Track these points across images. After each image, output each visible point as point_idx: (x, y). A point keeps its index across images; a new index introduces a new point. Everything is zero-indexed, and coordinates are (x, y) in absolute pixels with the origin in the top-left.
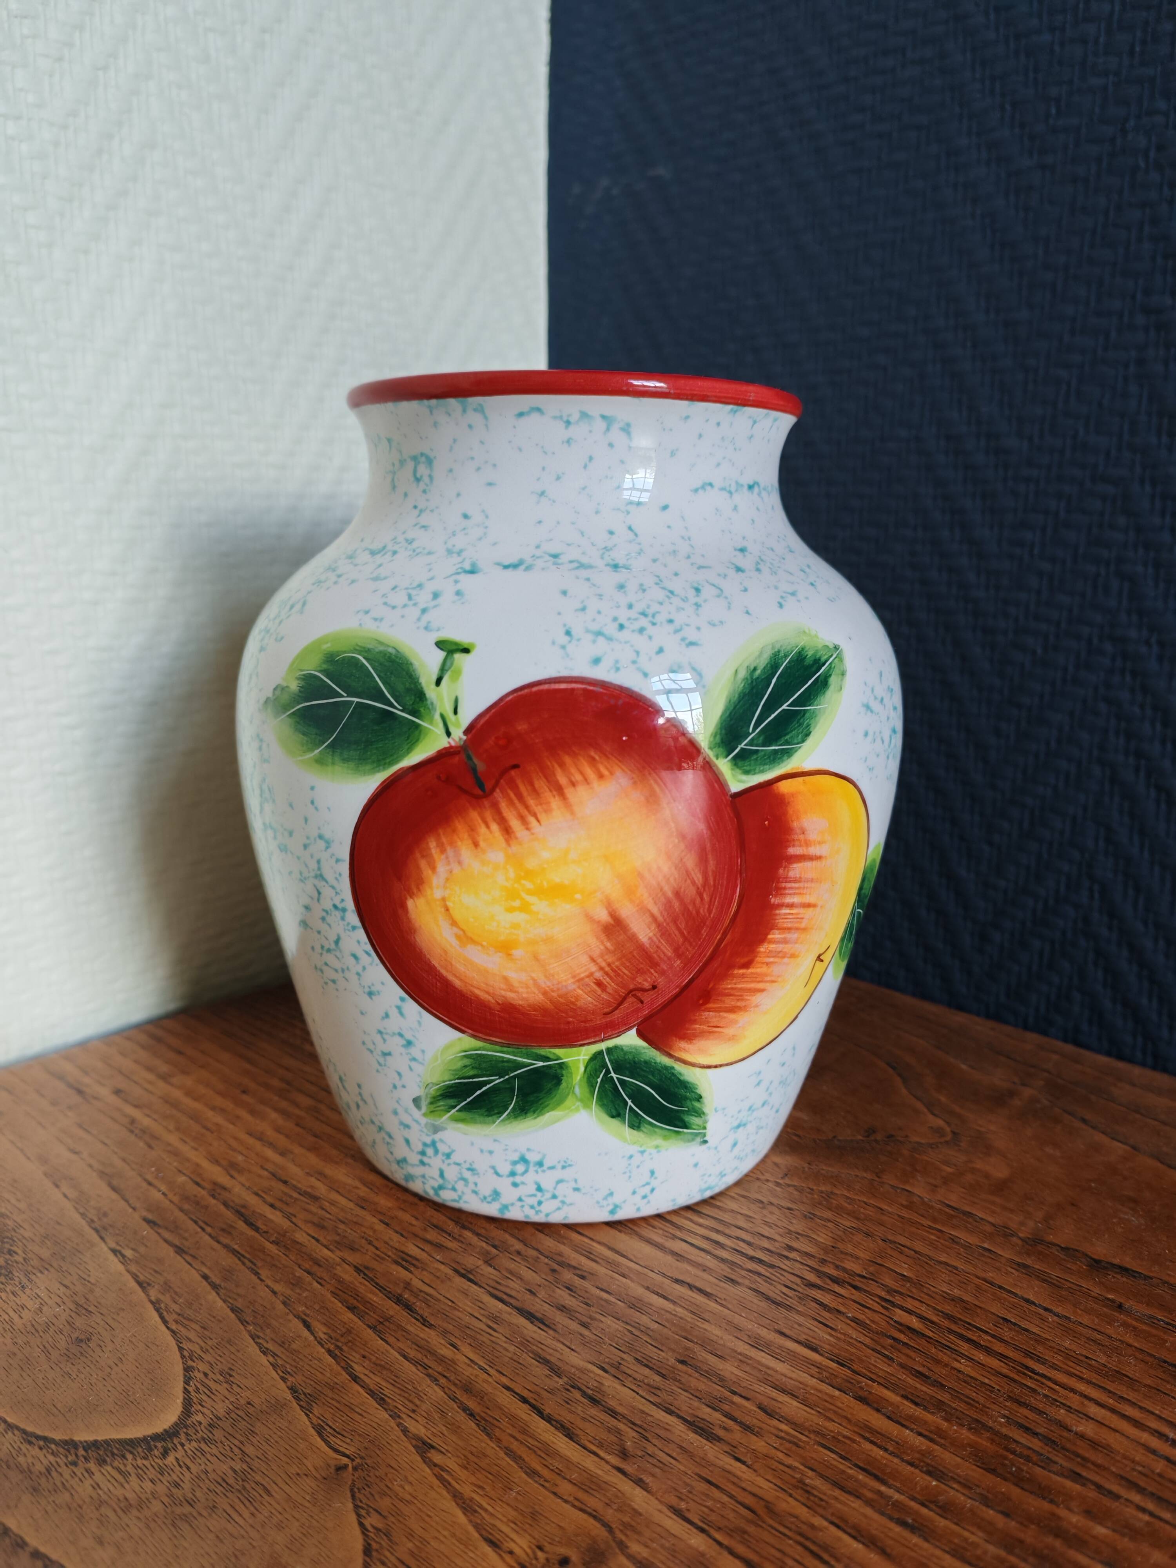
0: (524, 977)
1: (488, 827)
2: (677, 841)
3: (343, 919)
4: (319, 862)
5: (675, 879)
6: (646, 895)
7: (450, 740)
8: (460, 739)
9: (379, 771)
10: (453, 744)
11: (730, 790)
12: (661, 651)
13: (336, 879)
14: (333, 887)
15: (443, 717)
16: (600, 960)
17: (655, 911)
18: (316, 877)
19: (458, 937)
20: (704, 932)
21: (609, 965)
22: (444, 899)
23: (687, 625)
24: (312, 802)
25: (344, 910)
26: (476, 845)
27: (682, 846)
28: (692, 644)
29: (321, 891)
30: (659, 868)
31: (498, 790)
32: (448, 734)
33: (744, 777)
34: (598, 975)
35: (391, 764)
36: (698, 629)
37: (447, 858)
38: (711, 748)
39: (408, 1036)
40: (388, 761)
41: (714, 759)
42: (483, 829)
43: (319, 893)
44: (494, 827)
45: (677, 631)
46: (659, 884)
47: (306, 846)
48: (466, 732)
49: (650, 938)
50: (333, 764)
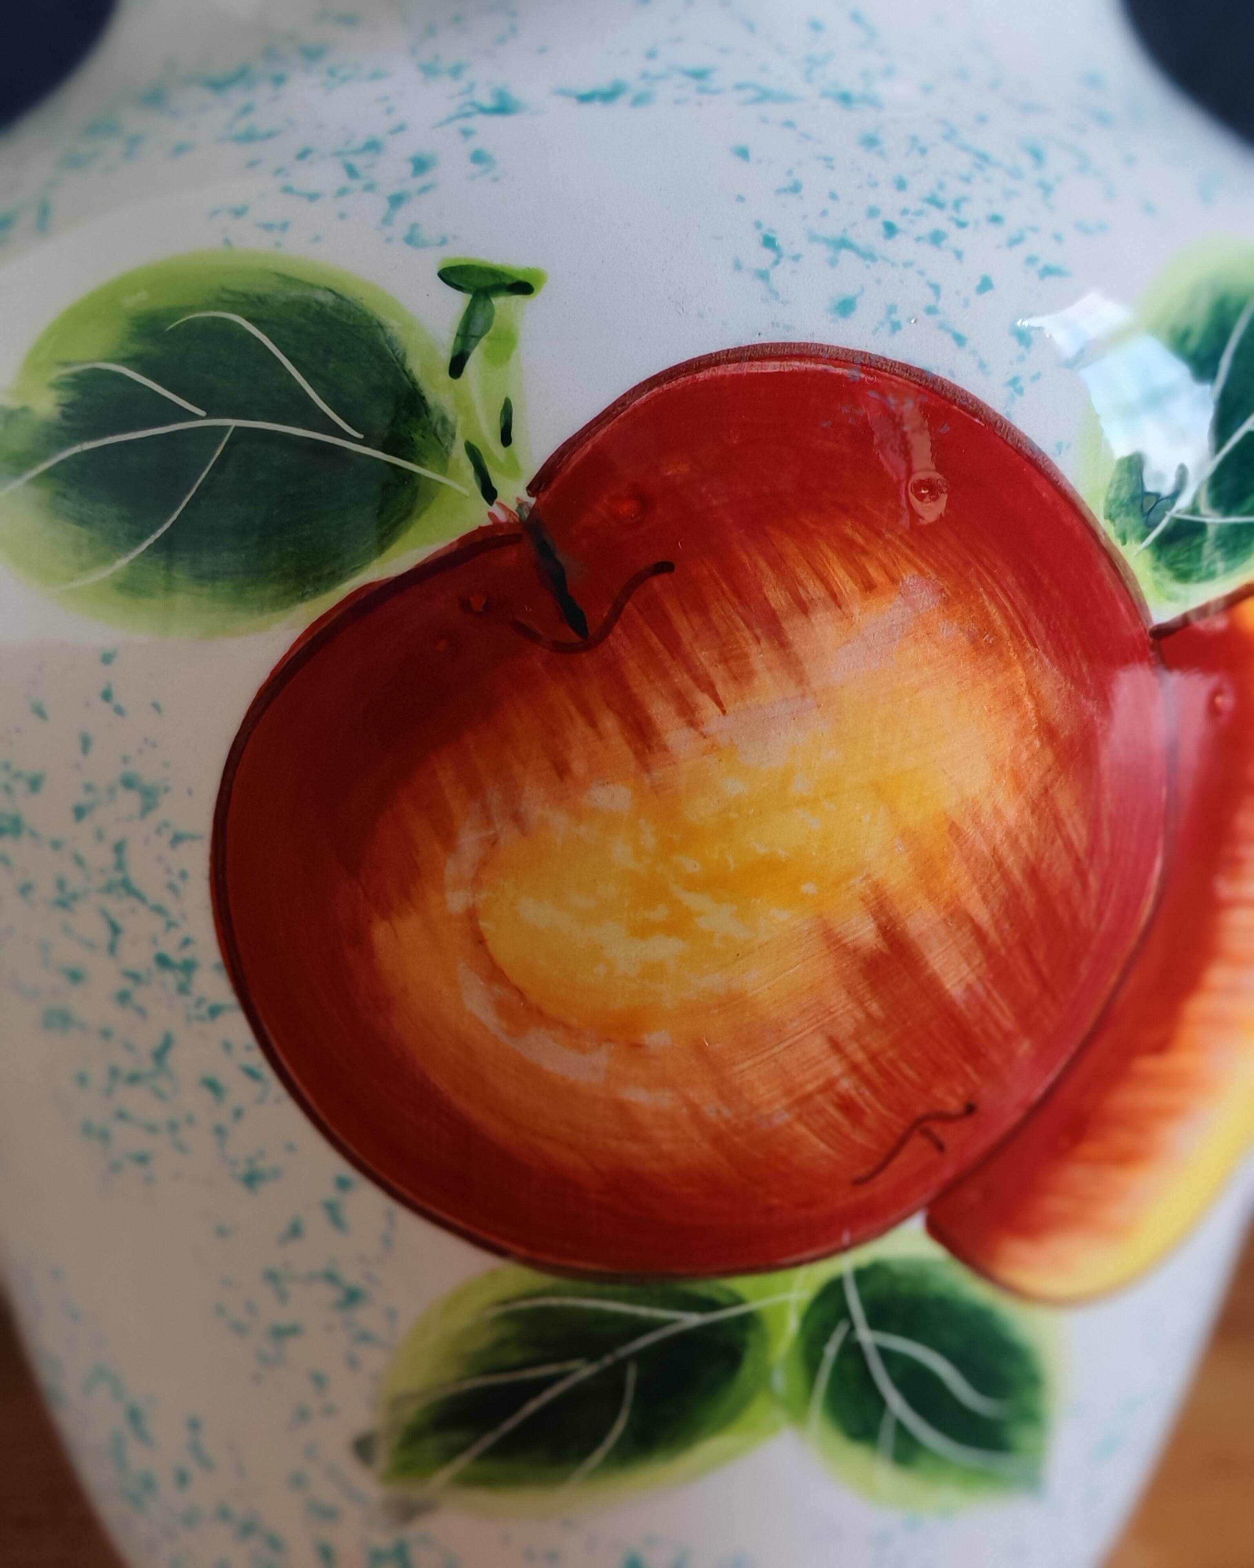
0: (665, 1100)
1: (593, 724)
2: (1037, 743)
3: (183, 990)
4: (119, 848)
5: (1030, 839)
6: (966, 879)
7: (495, 509)
8: (521, 505)
9: (302, 599)
10: (502, 517)
11: (1149, 619)
12: (985, 285)
13: (172, 887)
14: (159, 910)
15: (473, 453)
16: (852, 1048)
17: (983, 915)
18: (109, 889)
19: (502, 1009)
20: (1084, 969)
21: (873, 1058)
22: (471, 915)
23: (1034, 230)
24: (107, 696)
25: (189, 967)
26: (562, 770)
27: (1049, 756)
28: (1048, 272)
29: (121, 922)
30: (997, 813)
31: (618, 629)
32: (489, 493)
33: (1178, 588)
34: (846, 1084)
35: (336, 578)
36: (1058, 238)
37: (485, 808)
38: (1110, 517)
39: (352, 1276)
40: (326, 571)
41: (1117, 543)
42: (580, 729)
43: (115, 929)
44: (609, 723)
45: (1015, 241)
46: (995, 851)
47: (80, 813)
48: (533, 488)
49: (969, 988)
50: (169, 588)
